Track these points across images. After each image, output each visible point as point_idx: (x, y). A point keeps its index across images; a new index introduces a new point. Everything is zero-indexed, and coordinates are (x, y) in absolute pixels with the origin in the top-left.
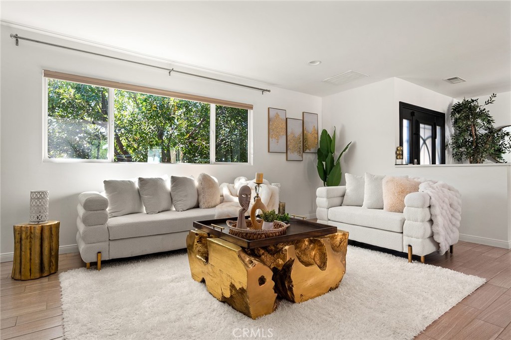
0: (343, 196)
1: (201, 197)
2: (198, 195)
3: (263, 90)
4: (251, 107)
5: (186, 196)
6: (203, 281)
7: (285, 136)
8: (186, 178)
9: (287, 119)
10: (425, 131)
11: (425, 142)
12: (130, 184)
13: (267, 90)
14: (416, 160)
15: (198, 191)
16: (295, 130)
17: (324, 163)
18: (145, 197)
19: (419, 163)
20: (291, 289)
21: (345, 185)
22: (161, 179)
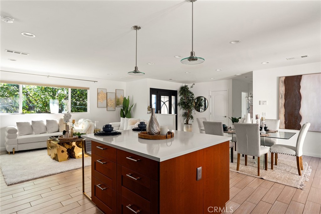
0: (120, 126)
1: (60, 127)
2: (59, 127)
3: (95, 81)
4: (89, 89)
5: (52, 127)
6: (50, 155)
7: (106, 101)
8: (53, 120)
9: (107, 93)
10: (164, 99)
11: (164, 103)
12: (28, 123)
13: (96, 81)
14: (159, 111)
15: (59, 125)
16: (112, 97)
17: (124, 111)
18: (34, 128)
19: (160, 113)
20: (74, 155)
21: (120, 122)
22: (42, 121)
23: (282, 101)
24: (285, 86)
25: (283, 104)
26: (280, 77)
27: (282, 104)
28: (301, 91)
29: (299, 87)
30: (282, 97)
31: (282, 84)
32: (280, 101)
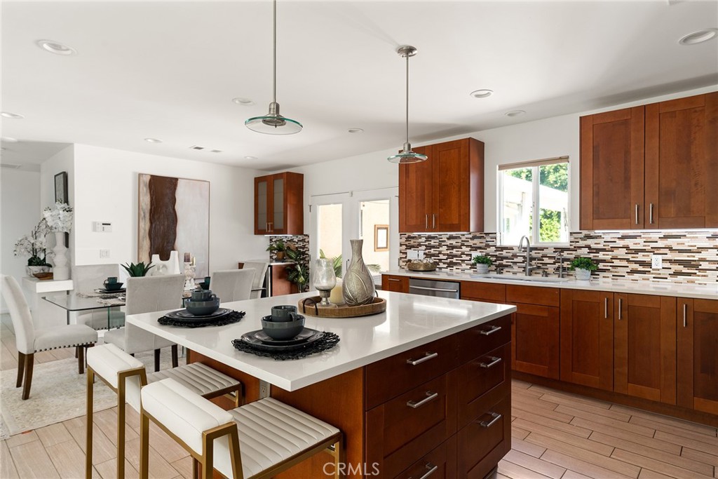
23: (146, 225)
24: (151, 195)
25: (147, 231)
26: (140, 175)
27: (145, 230)
28: (177, 207)
29: (173, 200)
30: (144, 216)
31: (145, 189)
32: (142, 224)
